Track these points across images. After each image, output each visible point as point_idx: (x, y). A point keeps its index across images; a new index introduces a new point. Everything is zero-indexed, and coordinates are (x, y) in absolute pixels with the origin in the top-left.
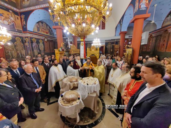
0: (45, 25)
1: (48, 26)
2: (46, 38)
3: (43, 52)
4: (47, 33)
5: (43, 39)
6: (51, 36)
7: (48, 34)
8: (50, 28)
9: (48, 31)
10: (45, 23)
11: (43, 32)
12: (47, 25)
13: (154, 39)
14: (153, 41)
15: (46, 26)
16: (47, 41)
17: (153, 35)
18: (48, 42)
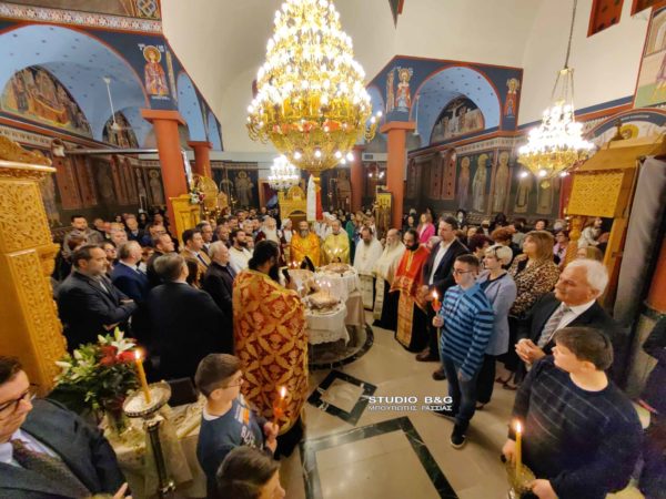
0: (49, 80)
1: (60, 89)
2: (57, 142)
3: (54, 207)
4: (59, 121)
5: (48, 146)
6: (78, 131)
7: (67, 126)
8: (69, 96)
9: (62, 111)
10: (48, 74)
11: (44, 113)
12: (56, 83)
13: (419, 168)
14: (417, 173)
15: (51, 87)
16: (67, 155)
17: (417, 160)
18: (68, 163)
